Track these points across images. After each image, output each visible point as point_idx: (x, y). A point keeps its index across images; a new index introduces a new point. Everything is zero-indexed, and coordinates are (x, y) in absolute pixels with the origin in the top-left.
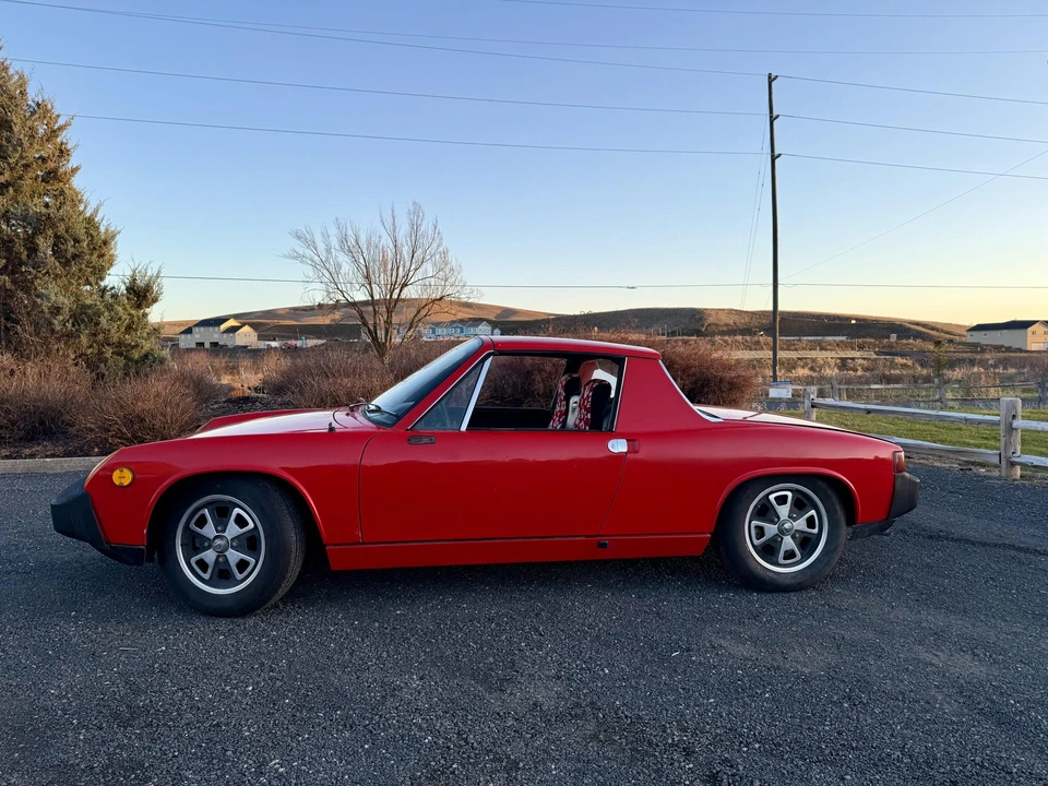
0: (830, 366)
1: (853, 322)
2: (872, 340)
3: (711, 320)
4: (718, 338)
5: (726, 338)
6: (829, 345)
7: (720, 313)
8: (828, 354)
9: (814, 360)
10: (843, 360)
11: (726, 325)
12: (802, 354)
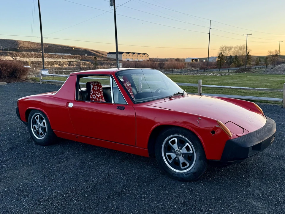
0: (65, 64)
1: (74, 49)
2: (79, 56)
3: (21, 45)
4: (24, 53)
5: (28, 53)
6: (65, 57)
7: (25, 42)
8: (65, 60)
9: (60, 62)
10: (70, 62)
11: (28, 47)
12: (56, 60)
